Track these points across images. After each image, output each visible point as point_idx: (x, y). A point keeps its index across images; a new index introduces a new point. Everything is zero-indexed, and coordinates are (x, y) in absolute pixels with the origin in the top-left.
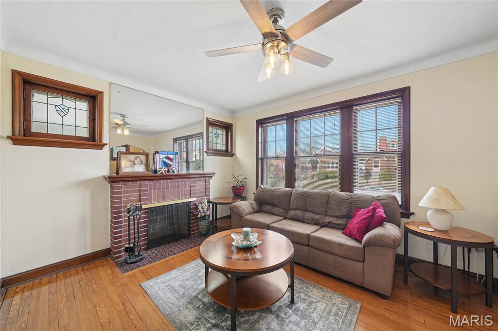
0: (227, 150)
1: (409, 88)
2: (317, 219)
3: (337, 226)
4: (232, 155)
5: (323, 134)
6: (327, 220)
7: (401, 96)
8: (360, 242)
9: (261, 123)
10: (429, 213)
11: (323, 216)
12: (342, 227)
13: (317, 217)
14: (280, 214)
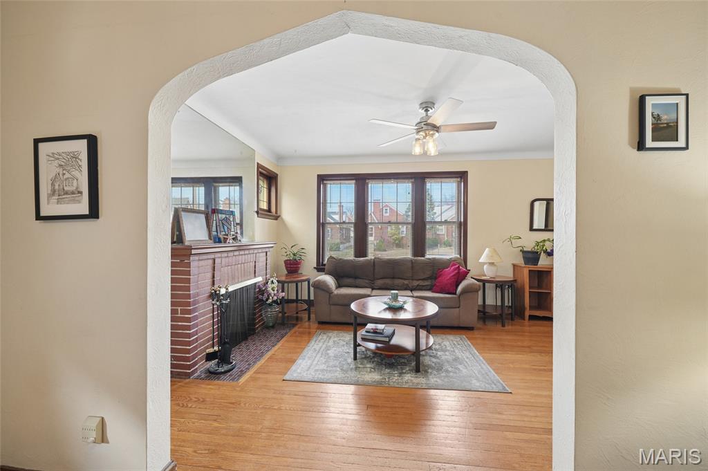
0: (269, 210)
1: (467, 172)
2: (407, 285)
3: (424, 288)
4: (277, 218)
5: (396, 201)
6: (416, 283)
7: (461, 177)
8: (455, 294)
9: (322, 179)
10: (485, 267)
11: (411, 281)
12: (429, 287)
13: (406, 282)
14: (367, 285)
